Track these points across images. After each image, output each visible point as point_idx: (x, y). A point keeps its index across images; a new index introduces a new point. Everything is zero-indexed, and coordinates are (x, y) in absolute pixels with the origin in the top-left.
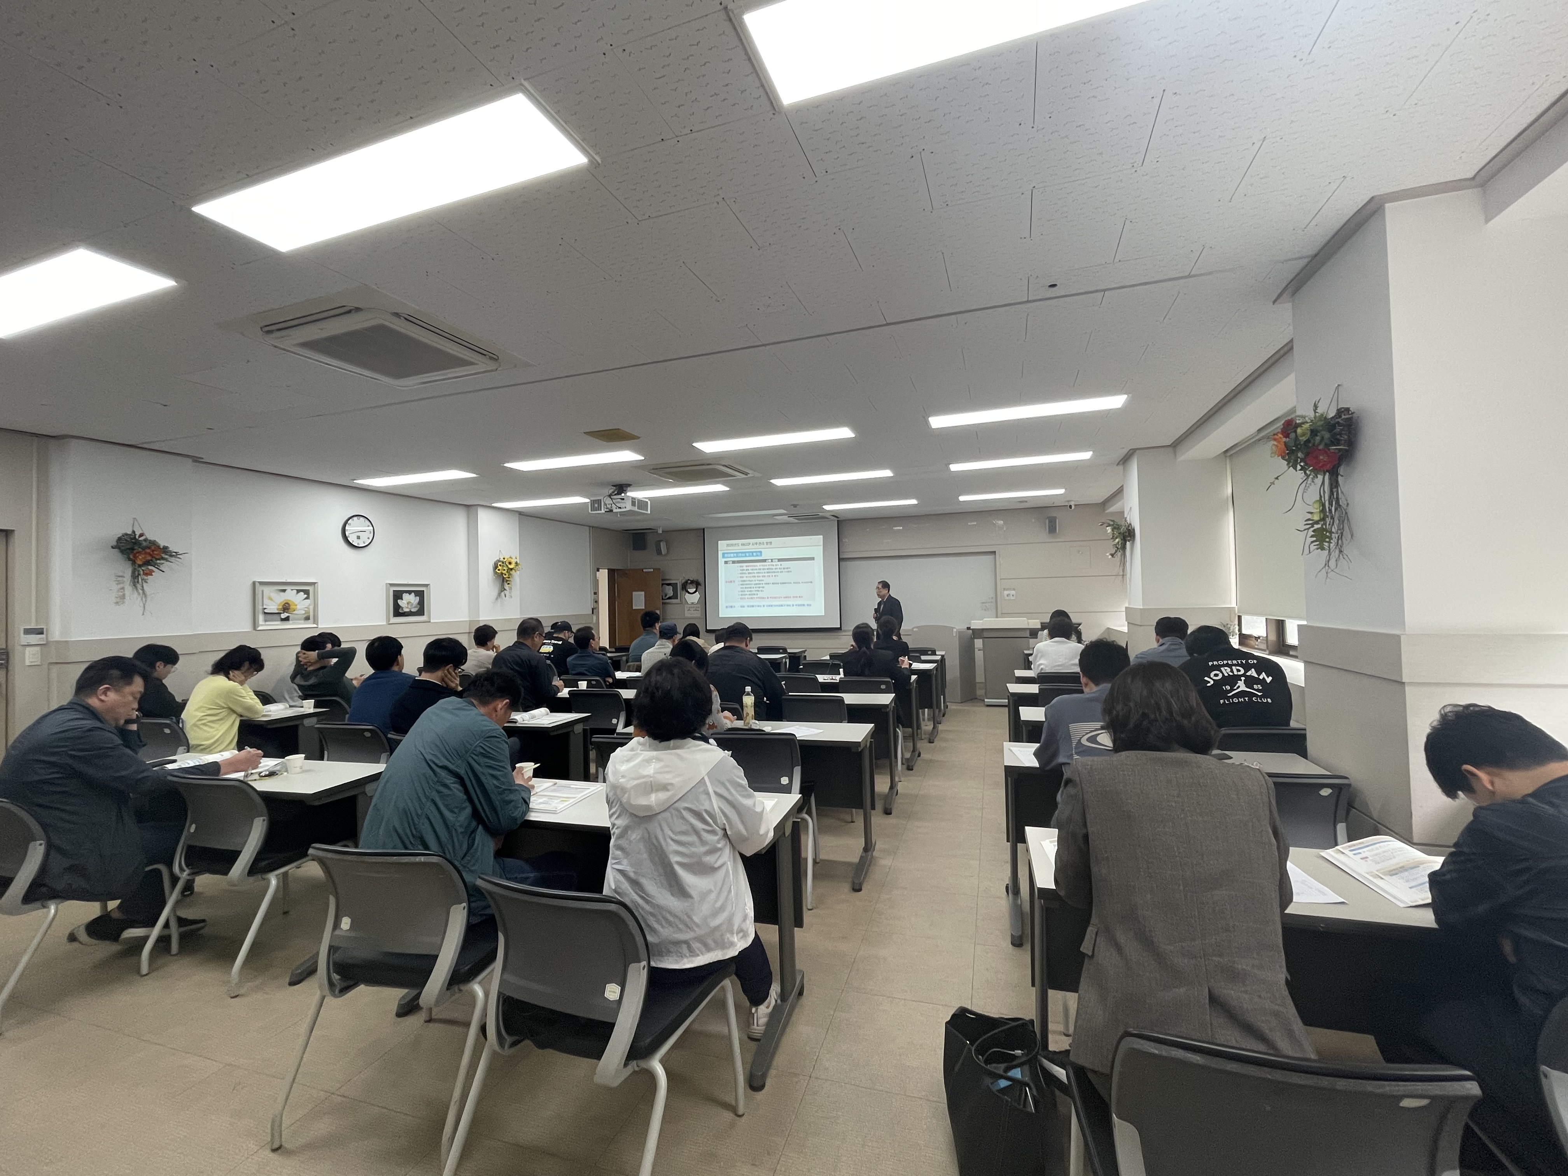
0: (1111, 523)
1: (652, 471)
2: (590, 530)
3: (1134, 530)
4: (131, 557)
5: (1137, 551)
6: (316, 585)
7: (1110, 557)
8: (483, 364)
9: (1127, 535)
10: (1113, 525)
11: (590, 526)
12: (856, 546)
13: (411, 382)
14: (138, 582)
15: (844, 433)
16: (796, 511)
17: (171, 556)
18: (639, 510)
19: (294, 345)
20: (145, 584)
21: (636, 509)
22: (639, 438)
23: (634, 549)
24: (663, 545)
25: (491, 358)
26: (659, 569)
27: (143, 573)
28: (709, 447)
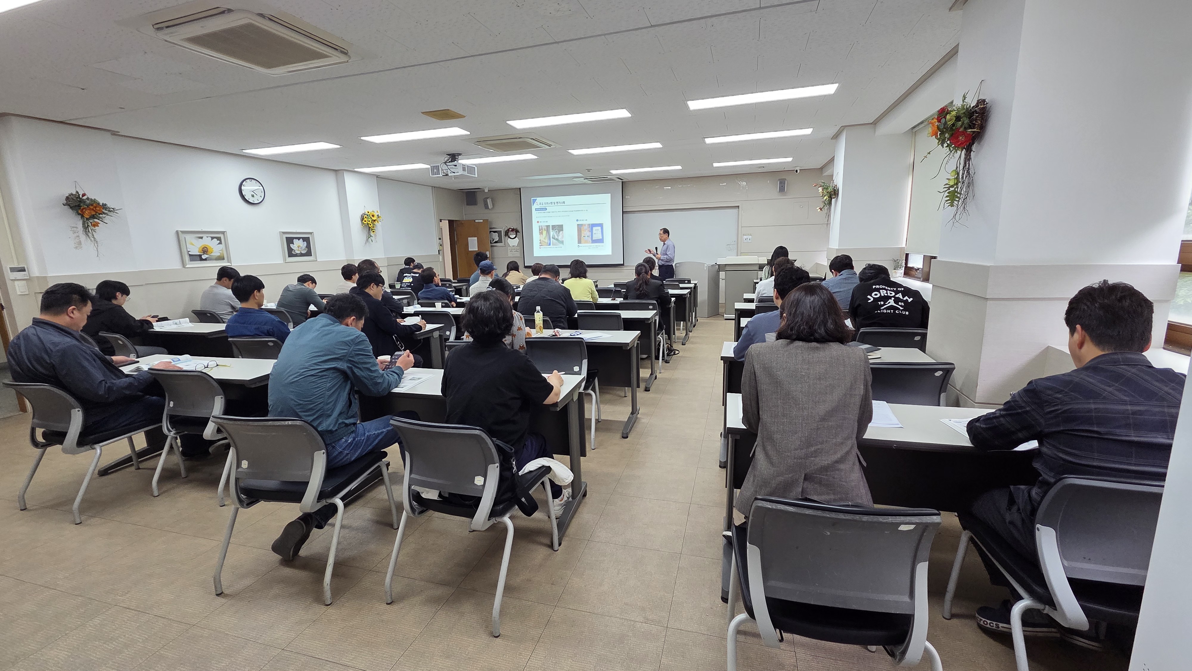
0: (823, 184)
1: (477, 143)
2: (432, 188)
3: (838, 190)
4: (80, 212)
5: (838, 205)
6: (225, 233)
7: (819, 210)
8: (336, 58)
9: (834, 194)
10: (823, 186)
11: (432, 187)
12: (635, 201)
13: (280, 71)
14: (89, 231)
15: (623, 113)
16: (589, 175)
17: (111, 211)
18: (468, 175)
19: (182, 40)
20: (94, 233)
21: (466, 173)
22: (465, 117)
23: (467, 205)
24: (489, 201)
25: (342, 52)
26: (488, 220)
27: (91, 225)
28: (519, 124)
